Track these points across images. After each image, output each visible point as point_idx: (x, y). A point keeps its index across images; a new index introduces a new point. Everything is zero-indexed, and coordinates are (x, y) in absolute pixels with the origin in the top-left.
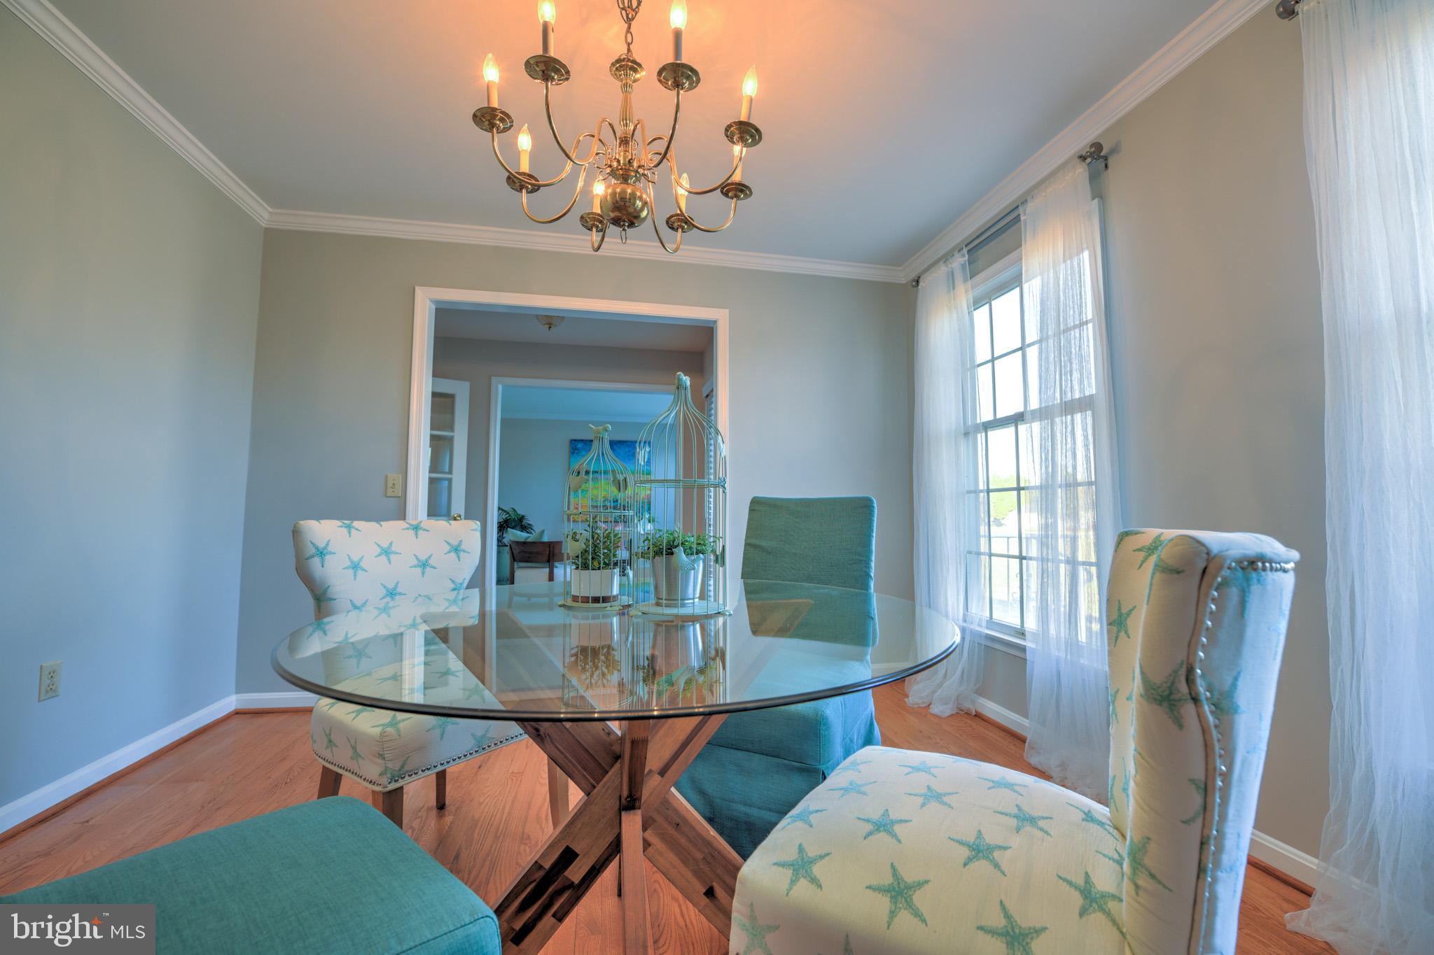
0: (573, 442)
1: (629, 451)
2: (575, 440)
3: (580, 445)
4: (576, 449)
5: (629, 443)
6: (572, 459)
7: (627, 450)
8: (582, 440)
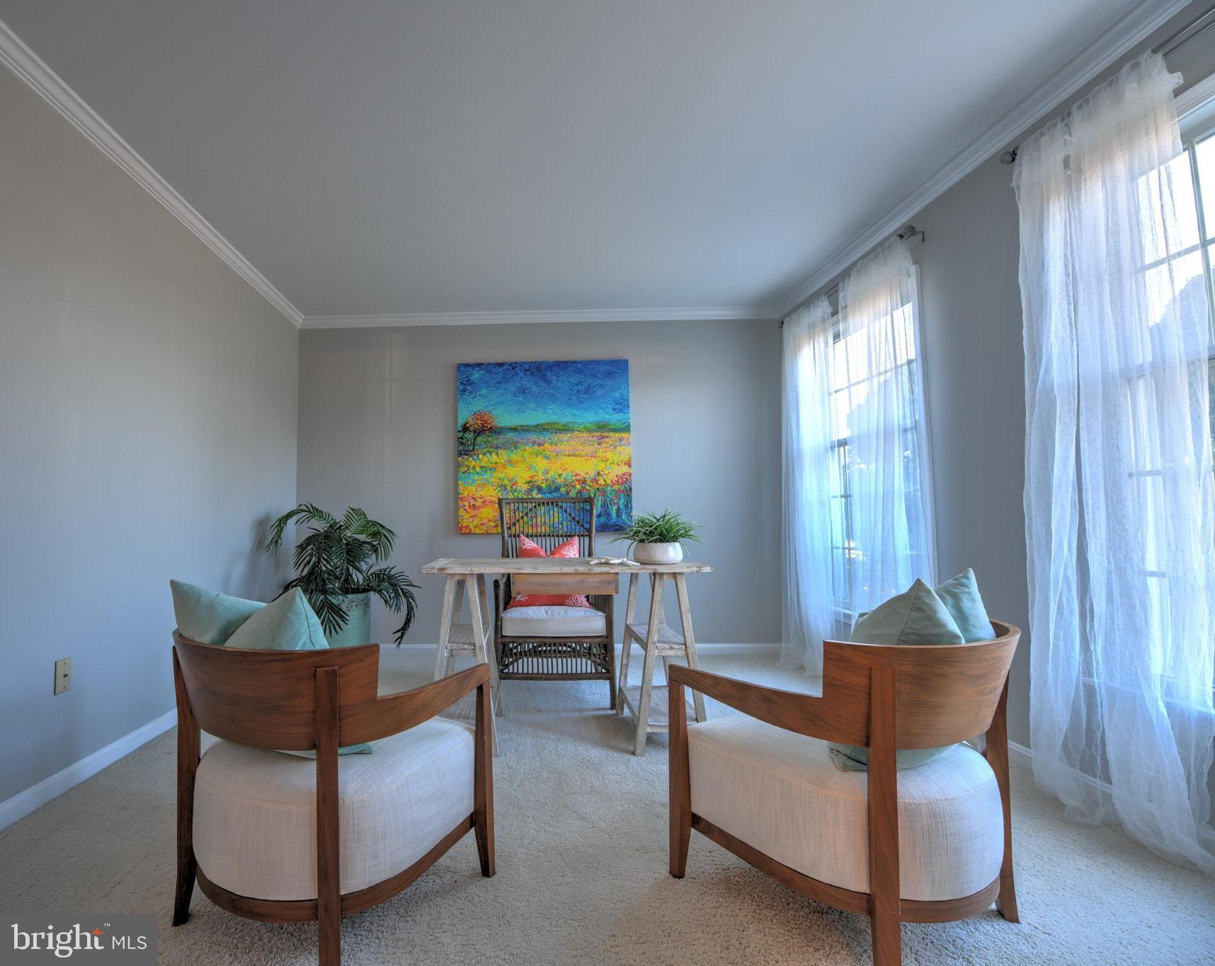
0: (464, 368)
1: (580, 383)
2: (468, 365)
3: (476, 375)
4: (469, 382)
5: (579, 366)
6: (460, 404)
7: (574, 380)
8: (480, 365)
